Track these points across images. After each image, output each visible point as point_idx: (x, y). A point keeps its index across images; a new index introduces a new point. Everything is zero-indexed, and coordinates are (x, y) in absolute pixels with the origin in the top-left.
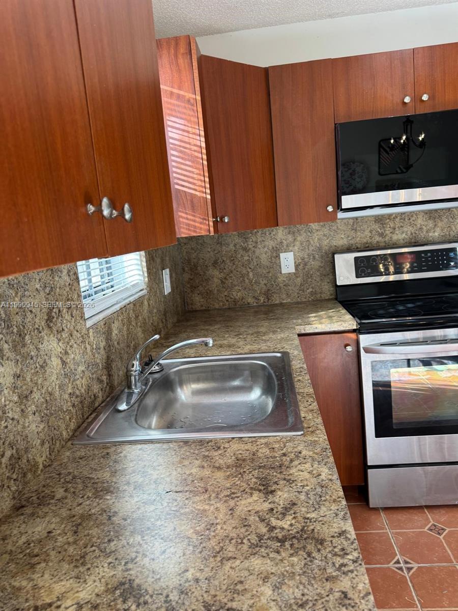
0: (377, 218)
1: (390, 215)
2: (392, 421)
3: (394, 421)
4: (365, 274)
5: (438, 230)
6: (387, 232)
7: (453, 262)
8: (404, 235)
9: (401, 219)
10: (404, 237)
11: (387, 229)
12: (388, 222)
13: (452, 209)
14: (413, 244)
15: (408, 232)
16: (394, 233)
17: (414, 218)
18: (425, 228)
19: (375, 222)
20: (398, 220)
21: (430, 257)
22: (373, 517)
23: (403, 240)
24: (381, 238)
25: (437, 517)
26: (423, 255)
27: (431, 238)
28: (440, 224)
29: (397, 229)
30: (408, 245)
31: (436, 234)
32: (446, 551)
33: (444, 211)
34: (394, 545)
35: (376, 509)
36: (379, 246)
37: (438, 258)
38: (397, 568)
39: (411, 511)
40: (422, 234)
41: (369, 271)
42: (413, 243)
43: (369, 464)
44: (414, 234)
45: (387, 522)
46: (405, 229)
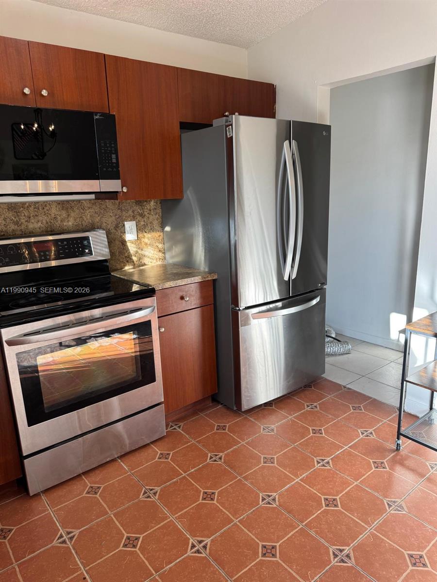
0: (10, 206)
1: (24, 204)
2: (44, 406)
3: (45, 406)
4: (2, 264)
5: (71, 219)
6: (22, 221)
7: (87, 249)
8: (40, 224)
9: (34, 208)
10: (40, 226)
11: (21, 218)
12: (22, 210)
13: (82, 201)
14: (50, 233)
15: (44, 221)
16: (29, 222)
17: (47, 208)
18: (59, 218)
19: (8, 210)
20: (32, 208)
21: (66, 245)
22: (34, 504)
23: (40, 228)
24: (16, 226)
25: (93, 479)
26: (60, 243)
27: (66, 227)
28: (72, 214)
29: (32, 218)
30: (45, 233)
31: (70, 223)
32: (103, 506)
33: (75, 202)
34: (57, 522)
35: (37, 495)
36: (15, 234)
37: (73, 246)
38: (60, 543)
39: (70, 483)
40: (57, 224)
41: (7, 260)
42: (49, 231)
43: (25, 454)
44: (49, 223)
45: (49, 503)
46: (40, 218)
